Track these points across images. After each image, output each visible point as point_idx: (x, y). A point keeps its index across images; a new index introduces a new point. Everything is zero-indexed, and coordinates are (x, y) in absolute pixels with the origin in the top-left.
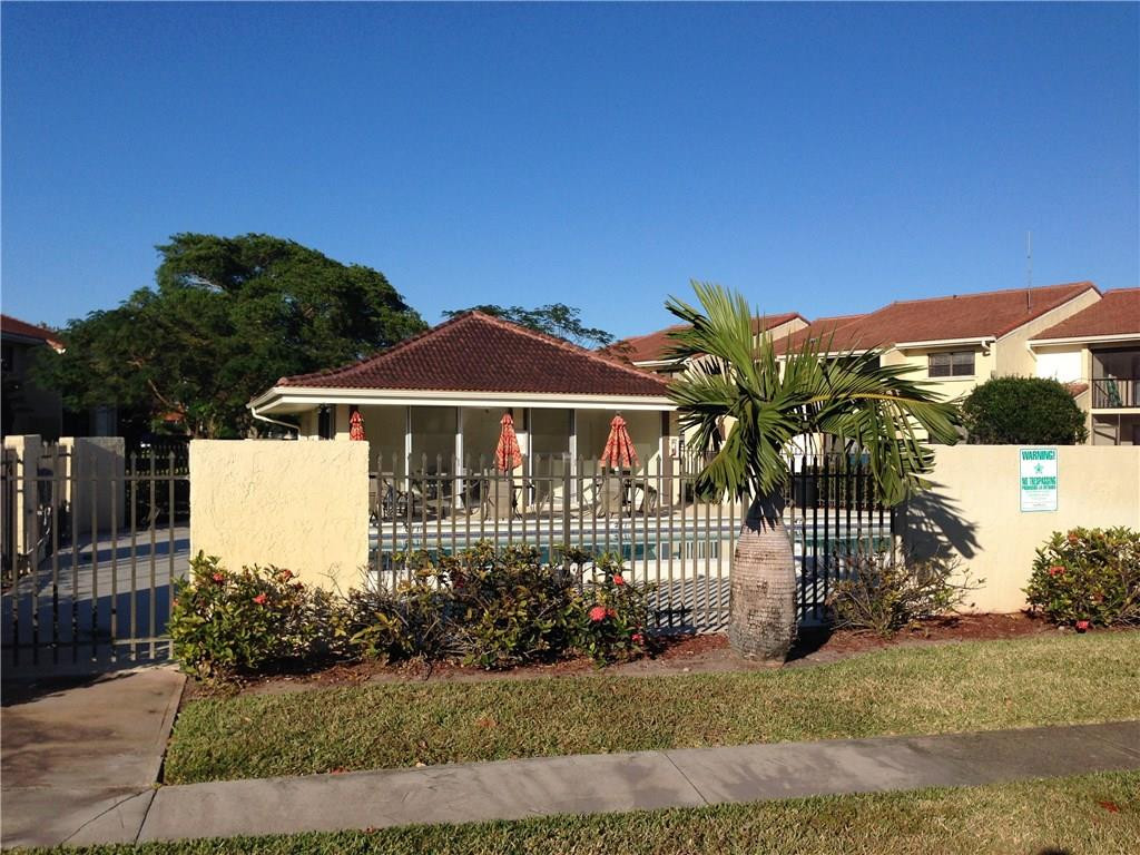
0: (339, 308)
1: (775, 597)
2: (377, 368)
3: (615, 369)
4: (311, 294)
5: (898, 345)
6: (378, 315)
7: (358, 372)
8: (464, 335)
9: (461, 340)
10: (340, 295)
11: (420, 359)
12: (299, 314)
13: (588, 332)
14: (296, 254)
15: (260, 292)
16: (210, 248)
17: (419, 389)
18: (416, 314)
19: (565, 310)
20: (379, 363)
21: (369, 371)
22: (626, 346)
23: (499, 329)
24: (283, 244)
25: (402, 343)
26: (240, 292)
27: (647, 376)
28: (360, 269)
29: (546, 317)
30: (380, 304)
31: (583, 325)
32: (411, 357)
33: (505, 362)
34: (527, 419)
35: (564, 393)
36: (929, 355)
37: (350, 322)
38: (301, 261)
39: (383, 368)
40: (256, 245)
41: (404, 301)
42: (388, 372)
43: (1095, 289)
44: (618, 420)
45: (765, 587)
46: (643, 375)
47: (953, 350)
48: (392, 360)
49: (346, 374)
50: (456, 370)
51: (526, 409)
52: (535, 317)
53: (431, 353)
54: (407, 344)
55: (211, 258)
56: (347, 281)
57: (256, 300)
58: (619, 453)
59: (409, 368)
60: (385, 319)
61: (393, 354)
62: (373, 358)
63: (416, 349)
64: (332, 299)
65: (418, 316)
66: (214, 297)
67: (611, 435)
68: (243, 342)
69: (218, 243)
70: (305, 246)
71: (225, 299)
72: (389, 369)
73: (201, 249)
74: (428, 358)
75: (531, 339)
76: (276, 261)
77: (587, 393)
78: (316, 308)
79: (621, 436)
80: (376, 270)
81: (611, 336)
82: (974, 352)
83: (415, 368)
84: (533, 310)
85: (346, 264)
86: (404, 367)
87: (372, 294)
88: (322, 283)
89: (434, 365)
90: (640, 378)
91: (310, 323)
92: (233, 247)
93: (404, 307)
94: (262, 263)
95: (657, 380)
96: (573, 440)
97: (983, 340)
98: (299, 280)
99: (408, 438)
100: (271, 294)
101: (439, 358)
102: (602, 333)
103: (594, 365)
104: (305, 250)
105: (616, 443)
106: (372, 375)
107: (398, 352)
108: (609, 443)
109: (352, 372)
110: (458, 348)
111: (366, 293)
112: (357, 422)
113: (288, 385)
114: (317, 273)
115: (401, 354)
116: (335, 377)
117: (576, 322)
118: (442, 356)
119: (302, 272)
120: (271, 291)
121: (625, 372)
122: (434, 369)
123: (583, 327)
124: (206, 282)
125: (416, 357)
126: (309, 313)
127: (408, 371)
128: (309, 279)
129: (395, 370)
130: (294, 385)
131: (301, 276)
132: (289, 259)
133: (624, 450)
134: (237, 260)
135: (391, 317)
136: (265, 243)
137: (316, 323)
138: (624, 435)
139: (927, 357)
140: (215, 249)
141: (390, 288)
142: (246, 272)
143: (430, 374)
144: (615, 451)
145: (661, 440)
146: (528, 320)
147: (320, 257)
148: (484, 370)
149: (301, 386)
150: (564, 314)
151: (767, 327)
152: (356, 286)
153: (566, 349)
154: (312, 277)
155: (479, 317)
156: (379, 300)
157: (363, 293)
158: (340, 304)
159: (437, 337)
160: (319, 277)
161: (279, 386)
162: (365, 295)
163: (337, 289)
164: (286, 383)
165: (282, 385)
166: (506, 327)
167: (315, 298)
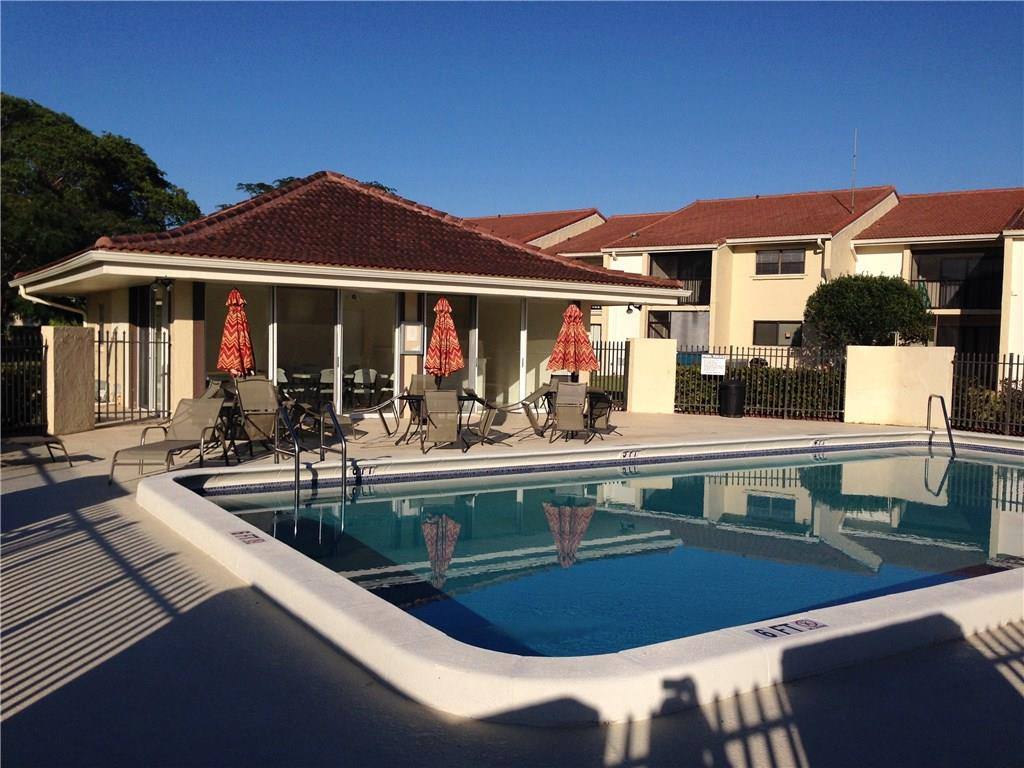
0: (96, 178)
4: (61, 160)
5: (728, 241)
6: (141, 190)
8: (323, 199)
10: (97, 163)
12: (48, 186)
18: (182, 191)
23: (363, 195)
24: (27, 104)
27: (552, 258)
28: (114, 138)
30: (142, 179)
33: (385, 233)
34: (421, 307)
36: (757, 252)
38: (49, 124)
41: (165, 178)
43: (896, 194)
44: (574, 309)
46: (548, 257)
47: (781, 248)
51: (420, 294)
56: (104, 149)
60: (149, 195)
64: (88, 168)
65: (184, 194)
70: (52, 108)
76: (18, 123)
78: (67, 178)
80: (132, 142)
82: (805, 250)
85: (98, 133)
87: (133, 166)
88: (75, 149)
91: (60, 194)
93: (165, 185)
96: (523, 335)
97: (819, 238)
98: (47, 144)
104: (52, 113)
110: (323, 216)
111: (125, 164)
113: (111, 249)
114: (68, 138)
119: (52, 136)
120: (13, 156)
126: (58, 183)
128: (59, 145)
130: (121, 249)
131: (49, 139)
132: (34, 122)
135: (156, 193)
137: (67, 195)
139: (755, 254)
141: (150, 162)
147: (71, 121)
149: (132, 250)
151: (568, 222)
152: (113, 157)
153: (451, 223)
154: (62, 142)
155: (335, 179)
156: (140, 174)
157: (121, 164)
158: (98, 174)
159: (292, 199)
160: (72, 143)
161: (97, 248)
162: (123, 167)
163: (93, 157)
164: (109, 245)
165: (102, 247)
166: (371, 193)
167: (68, 166)
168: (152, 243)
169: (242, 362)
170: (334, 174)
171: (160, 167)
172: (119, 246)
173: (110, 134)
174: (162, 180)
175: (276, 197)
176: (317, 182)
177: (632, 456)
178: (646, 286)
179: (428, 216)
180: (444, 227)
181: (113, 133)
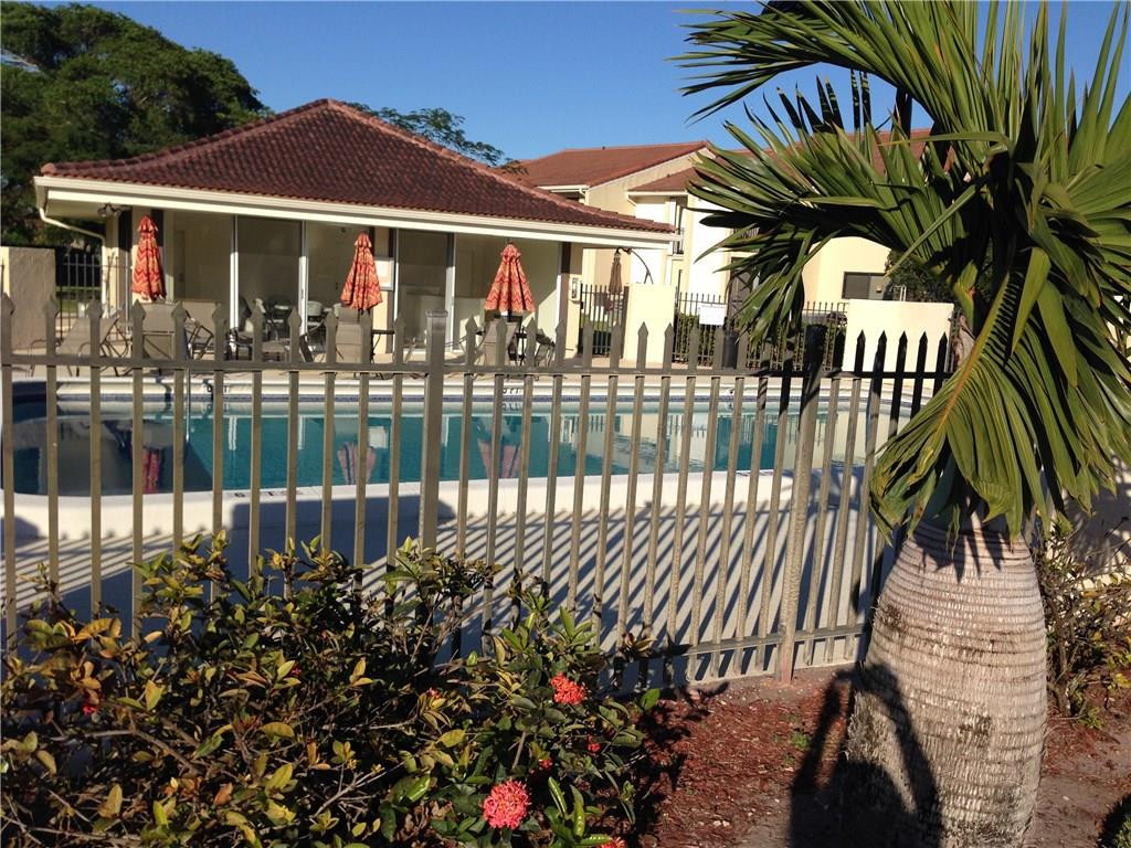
0: (178, 99)
1: (1008, 756)
2: (191, 162)
3: (507, 185)
4: (143, 78)
6: (227, 111)
7: (163, 164)
8: (314, 128)
9: (312, 135)
10: (180, 82)
11: (252, 154)
12: (132, 105)
13: (473, 146)
14: (126, 31)
15: (82, 73)
16: (23, 17)
17: (247, 192)
19: (447, 117)
20: (194, 156)
21: (180, 165)
22: (516, 166)
23: (361, 125)
24: (111, 16)
25: (229, 132)
26: (59, 72)
28: (204, 55)
29: (424, 123)
30: (229, 100)
31: (467, 137)
32: (240, 151)
33: (367, 166)
34: (393, 243)
35: (442, 211)
37: (191, 117)
38: (132, 39)
39: (200, 163)
40: (80, 17)
42: (207, 168)
44: (511, 250)
45: (983, 729)
48: (214, 152)
49: (146, 165)
50: (301, 172)
51: (392, 231)
52: (411, 122)
53: (269, 147)
54: (235, 133)
55: (25, 28)
56: (188, 67)
57: (77, 82)
58: (510, 293)
59: (237, 165)
60: (235, 117)
61: (216, 144)
62: (186, 148)
63: (248, 141)
64: (170, 88)
66: (26, 76)
67: (500, 270)
68: (37, 125)
69: (33, 11)
70: (138, 22)
71: (39, 79)
72: (208, 164)
73: (13, 17)
74: (263, 154)
75: (402, 141)
76: (103, 38)
77: (471, 214)
78: (151, 98)
79: (514, 271)
80: (224, 57)
81: (499, 152)
83: (245, 165)
84: (407, 114)
85: (188, 48)
86: (229, 163)
87: (221, 86)
88: (156, 67)
89: (272, 165)
90: (538, 200)
91: (143, 115)
92: (50, 19)
93: (259, 105)
94: (87, 40)
95: (558, 203)
96: (451, 272)
98: (130, 61)
99: (234, 258)
100: (95, 77)
101: (279, 155)
102: (489, 148)
103: (481, 179)
104: (138, 26)
105: (507, 280)
106: (182, 170)
107: (222, 142)
108: (497, 279)
109: (154, 164)
110: (306, 145)
111: (212, 84)
112: (147, 231)
113: (55, 175)
114: (150, 54)
115: (227, 146)
116: (128, 168)
117: (459, 133)
118: (283, 153)
119: (133, 52)
120: (97, 73)
121: (520, 191)
122: (270, 169)
123: (467, 140)
124: (20, 60)
125: (248, 152)
126: (141, 103)
127: (234, 168)
128: (141, 61)
129: (217, 166)
130: (65, 176)
131: (131, 56)
132: (118, 37)
133: (516, 290)
134: (56, 33)
135: (244, 115)
136: (89, 16)
137: (151, 115)
138: (517, 270)
140: (29, 18)
141: (241, 79)
142: (69, 51)
143: (265, 174)
144: (505, 290)
145: (559, 277)
146: (401, 123)
147: (157, 35)
148: (339, 175)
149: (75, 176)
150: (444, 121)
151: (670, 157)
152: (199, 75)
153: (447, 156)
154: (145, 59)
155: (336, 107)
156: (227, 94)
157: (208, 84)
158: (180, 94)
159: (279, 128)
160: (154, 59)
161: (42, 175)
162: (211, 87)
163: (176, 76)
164: (54, 171)
165: (47, 173)
166: (370, 122)
167: (150, 84)
168: (103, 170)
169: (150, 286)
170: (335, 102)
171: (252, 84)
172: (64, 172)
173: (201, 49)
174: (255, 99)
175: (259, 125)
176: (314, 110)
177: (514, 393)
178: (632, 228)
179: (425, 150)
180: (439, 162)
181: (204, 48)
